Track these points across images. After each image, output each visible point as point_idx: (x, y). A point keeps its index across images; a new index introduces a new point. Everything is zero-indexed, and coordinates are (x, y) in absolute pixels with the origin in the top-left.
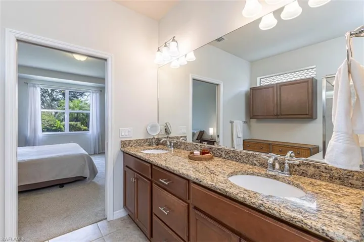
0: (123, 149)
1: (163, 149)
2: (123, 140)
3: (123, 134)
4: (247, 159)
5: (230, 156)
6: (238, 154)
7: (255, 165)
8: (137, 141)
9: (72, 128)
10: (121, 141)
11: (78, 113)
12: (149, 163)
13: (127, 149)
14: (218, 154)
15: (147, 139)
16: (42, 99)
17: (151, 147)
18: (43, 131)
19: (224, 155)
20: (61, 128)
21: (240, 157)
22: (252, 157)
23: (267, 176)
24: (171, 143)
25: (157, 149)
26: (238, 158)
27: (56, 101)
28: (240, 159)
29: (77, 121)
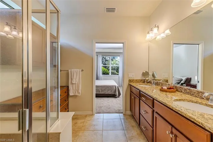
0: (130, 83)
1: (150, 85)
2: (130, 79)
3: (130, 76)
4: (198, 95)
5: (187, 92)
6: (192, 91)
7: (203, 99)
8: (136, 80)
9: (113, 73)
10: (129, 80)
11: (115, 67)
12: (139, 90)
13: (132, 84)
14: (180, 90)
15: (142, 80)
16: (102, 60)
17: (144, 84)
18: (102, 74)
19: (183, 91)
20: (108, 73)
21: (193, 93)
22: (201, 94)
23: (206, 105)
24: (154, 82)
25: (146, 85)
26: (192, 94)
27: (107, 61)
28: (193, 94)
29: (115, 70)
